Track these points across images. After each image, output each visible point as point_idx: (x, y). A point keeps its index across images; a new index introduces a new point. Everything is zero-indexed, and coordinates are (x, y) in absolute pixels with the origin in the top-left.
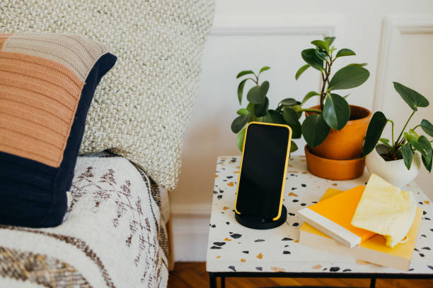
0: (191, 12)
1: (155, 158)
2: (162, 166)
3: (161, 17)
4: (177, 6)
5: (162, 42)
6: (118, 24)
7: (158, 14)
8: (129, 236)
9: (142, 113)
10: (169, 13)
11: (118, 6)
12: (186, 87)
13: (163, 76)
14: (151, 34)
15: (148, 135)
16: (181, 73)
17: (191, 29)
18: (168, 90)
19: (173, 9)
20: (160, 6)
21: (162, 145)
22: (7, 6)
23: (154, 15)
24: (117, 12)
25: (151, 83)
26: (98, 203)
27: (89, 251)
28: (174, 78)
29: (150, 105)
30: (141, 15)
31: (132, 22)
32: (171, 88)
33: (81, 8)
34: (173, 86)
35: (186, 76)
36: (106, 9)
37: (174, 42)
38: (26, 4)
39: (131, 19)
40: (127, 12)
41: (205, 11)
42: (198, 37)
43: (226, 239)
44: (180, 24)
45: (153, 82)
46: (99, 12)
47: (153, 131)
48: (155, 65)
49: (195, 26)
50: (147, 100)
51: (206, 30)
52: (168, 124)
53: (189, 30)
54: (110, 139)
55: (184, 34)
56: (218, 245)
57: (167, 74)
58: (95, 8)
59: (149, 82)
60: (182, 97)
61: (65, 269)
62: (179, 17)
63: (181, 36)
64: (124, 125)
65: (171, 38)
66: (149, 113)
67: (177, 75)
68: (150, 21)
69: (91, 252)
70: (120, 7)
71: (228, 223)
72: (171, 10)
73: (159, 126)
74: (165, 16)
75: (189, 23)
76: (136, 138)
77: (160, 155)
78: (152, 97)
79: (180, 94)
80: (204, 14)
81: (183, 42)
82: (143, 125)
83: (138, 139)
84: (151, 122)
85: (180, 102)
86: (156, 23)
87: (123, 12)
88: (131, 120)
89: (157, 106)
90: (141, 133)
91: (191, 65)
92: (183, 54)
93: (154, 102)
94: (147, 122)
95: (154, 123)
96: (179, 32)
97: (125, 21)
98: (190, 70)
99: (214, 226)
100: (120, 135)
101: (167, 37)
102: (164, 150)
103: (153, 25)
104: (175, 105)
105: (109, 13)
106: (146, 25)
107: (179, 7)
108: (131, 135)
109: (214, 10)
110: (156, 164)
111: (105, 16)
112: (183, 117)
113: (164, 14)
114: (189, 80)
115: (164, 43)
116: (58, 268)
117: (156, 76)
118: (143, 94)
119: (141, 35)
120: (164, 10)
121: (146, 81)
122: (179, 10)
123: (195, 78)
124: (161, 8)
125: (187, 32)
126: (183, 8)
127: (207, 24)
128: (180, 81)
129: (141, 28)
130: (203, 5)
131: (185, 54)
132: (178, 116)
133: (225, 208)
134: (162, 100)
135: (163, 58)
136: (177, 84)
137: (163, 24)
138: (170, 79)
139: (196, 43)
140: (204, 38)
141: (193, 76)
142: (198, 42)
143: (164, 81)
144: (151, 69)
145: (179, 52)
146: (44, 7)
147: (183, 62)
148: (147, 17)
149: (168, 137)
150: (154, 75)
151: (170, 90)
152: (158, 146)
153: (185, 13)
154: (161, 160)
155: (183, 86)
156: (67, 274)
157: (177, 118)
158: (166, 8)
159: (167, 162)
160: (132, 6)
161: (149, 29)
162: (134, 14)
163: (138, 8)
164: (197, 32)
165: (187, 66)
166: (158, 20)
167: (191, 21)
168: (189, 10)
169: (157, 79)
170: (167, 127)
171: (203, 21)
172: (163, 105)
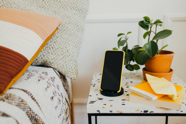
0: (78, 6)
1: (65, 65)
2: (68, 68)
3: (66, 8)
4: (72, 3)
5: (66, 18)
6: (48, 11)
7: (64, 7)
8: (52, 97)
9: (58, 45)
10: (69, 6)
11: (47, 5)
12: (77, 35)
13: (67, 31)
14: (62, 15)
15: (60, 54)
16: (75, 29)
17: (79, 12)
18: (69, 37)
19: (71, 5)
20: (65, 3)
21: (67, 59)
22: (2, 5)
23: (63, 7)
24: (47, 7)
25: (62, 33)
26: (39, 80)
27: (33, 98)
28: (72, 32)
29: (61, 42)
30: (57, 8)
31: (54, 11)
32: (71, 35)
33: (32, 6)
34: (72, 35)
35: (77, 31)
36: (43, 6)
37: (71, 18)
38: (10, 4)
39: (53, 9)
40: (52, 7)
41: (85, 5)
42: (82, 16)
43: (96, 100)
44: (74, 11)
45: (63, 33)
46: (40, 7)
47: (62, 52)
48: (64, 26)
49: (81, 11)
50: (60, 40)
51: (85, 13)
52: (70, 50)
53: (78, 13)
54: (44, 56)
55: (76, 14)
56: (92, 102)
57: (69, 30)
58: (38, 5)
59: (61, 33)
60: (76, 39)
61: (22, 103)
62: (73, 8)
63: (74, 15)
64: (50, 50)
65: (70, 16)
66: (61, 45)
67: (73, 30)
68: (61, 10)
69: (34, 98)
70: (48, 5)
71: (97, 95)
72: (70, 5)
73: (65, 51)
74: (67, 8)
75: (78, 10)
76: (55, 56)
77: (66, 63)
78: (62, 39)
79: (75, 38)
80: (84, 6)
81: (75, 17)
82: (58, 50)
83: (56, 56)
84: (61, 49)
85: (75, 41)
86: (64, 10)
87: (50, 7)
88: (53, 48)
89: (64, 43)
90: (57, 54)
91: (79, 26)
92: (76, 22)
93: (63, 41)
94: (60, 48)
95: (63, 49)
96: (73, 14)
97: (51, 10)
98: (79, 29)
99: (91, 96)
100: (48, 54)
101: (69, 16)
102: (68, 61)
103: (62, 11)
104: (73, 42)
105: (44, 8)
106: (59, 11)
107: (73, 4)
108: (53, 54)
109: (88, 5)
110: (65, 67)
111: (42, 9)
112: (76, 48)
113: (67, 7)
114: (79, 33)
115: (67, 18)
116: (19, 101)
117: (64, 30)
118: (58, 37)
119: (57, 15)
120: (67, 5)
121: (60, 32)
122: (73, 5)
123: (82, 32)
124: (66, 5)
125: (77, 14)
126: (75, 4)
127: (86, 11)
128: (75, 33)
129: (58, 13)
130: (83, 3)
131: (77, 22)
132: (74, 47)
133: (96, 90)
134: (67, 40)
135: (67, 24)
136: (73, 34)
137: (67, 11)
138: (70, 32)
139: (81, 18)
140: (85, 16)
141: (81, 31)
142: (82, 18)
143: (68, 33)
144: (62, 27)
145: (74, 21)
146: (17, 4)
147: (76, 25)
148: (60, 8)
149: (70, 55)
150: (63, 30)
151: (70, 36)
152: (65, 59)
153: (76, 6)
154: (67, 65)
155: (76, 35)
156: (22, 105)
157: (74, 48)
158: (68, 4)
159: (70, 67)
160: (54, 4)
161: (60, 13)
162: (54, 7)
163: (56, 5)
164: (81, 14)
165: (78, 27)
166: (64, 9)
167: (79, 9)
168: (78, 5)
169: (65, 32)
170: (69, 51)
171: (84, 9)
172: (67, 42)
